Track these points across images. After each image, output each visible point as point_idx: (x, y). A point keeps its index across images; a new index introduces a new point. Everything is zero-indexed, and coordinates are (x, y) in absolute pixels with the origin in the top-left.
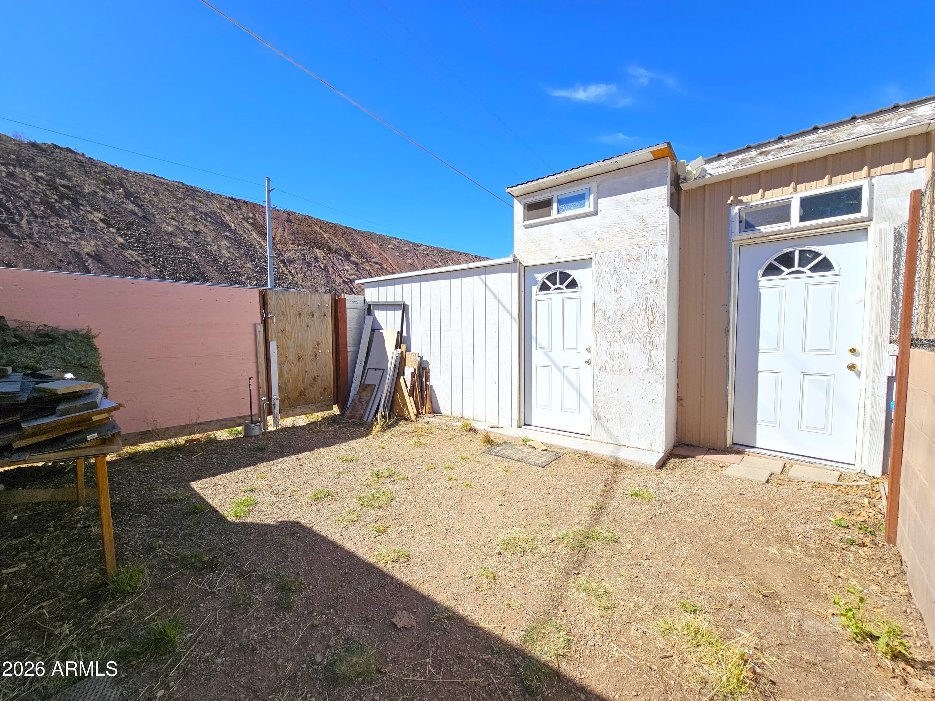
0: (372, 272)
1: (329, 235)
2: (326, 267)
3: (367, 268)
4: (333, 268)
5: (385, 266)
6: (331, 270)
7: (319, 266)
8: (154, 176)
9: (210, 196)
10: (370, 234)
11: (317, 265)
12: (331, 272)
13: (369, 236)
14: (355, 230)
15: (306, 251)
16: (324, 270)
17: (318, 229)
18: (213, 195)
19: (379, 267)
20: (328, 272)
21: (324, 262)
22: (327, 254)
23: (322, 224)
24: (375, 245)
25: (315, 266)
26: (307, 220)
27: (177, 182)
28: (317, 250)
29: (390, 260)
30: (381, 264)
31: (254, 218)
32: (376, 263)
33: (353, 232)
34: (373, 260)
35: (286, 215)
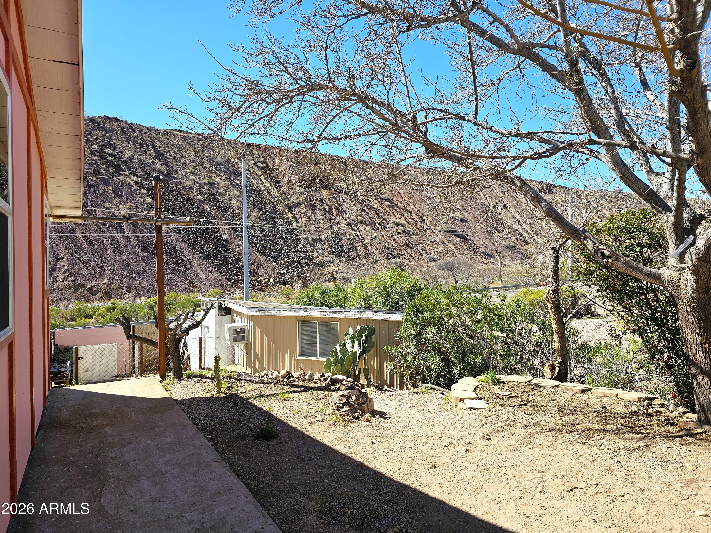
0: (381, 210)
1: (338, 173)
2: (331, 208)
3: (376, 206)
4: (338, 209)
5: (396, 202)
6: (335, 212)
7: (324, 209)
8: (180, 131)
11: (321, 208)
12: (335, 214)
14: (366, 162)
15: (312, 193)
16: (328, 212)
17: (326, 166)
19: (389, 203)
20: (333, 214)
21: (330, 203)
22: (333, 194)
23: (331, 159)
25: (319, 209)
27: (198, 134)
28: (323, 191)
29: (403, 195)
30: (391, 201)
31: (265, 162)
32: (386, 200)
33: (365, 165)
34: (383, 196)
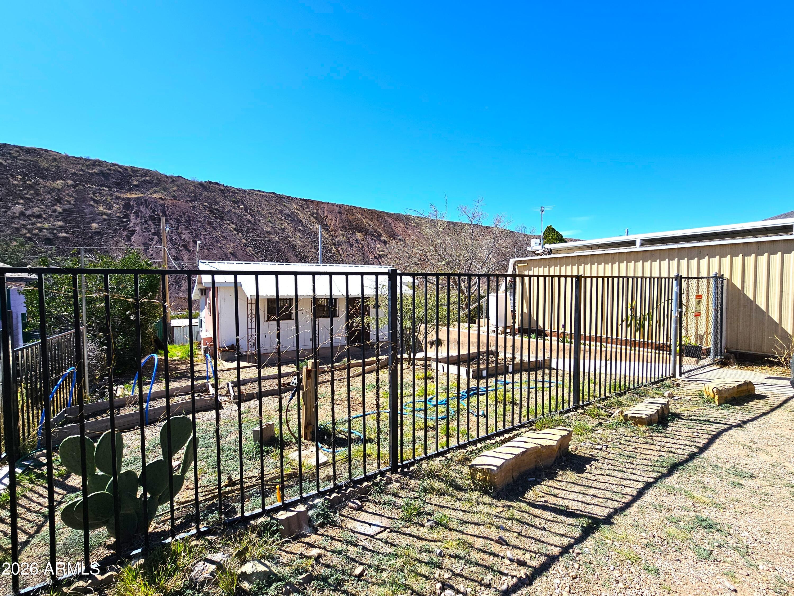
1: (367, 220)
2: (363, 247)
3: (394, 245)
4: (368, 247)
6: (366, 248)
7: (359, 246)
8: (259, 191)
9: (290, 199)
10: (399, 215)
11: (357, 245)
13: (397, 217)
14: (387, 213)
15: (350, 235)
16: (362, 249)
17: (359, 216)
18: (292, 198)
19: (402, 243)
20: (365, 250)
21: (362, 242)
22: (364, 236)
23: (362, 211)
24: (401, 224)
25: (355, 247)
26: (353, 210)
27: (271, 193)
28: (358, 233)
30: (404, 241)
31: (317, 214)
32: (401, 240)
33: (385, 215)
34: (399, 238)
35: (338, 208)
